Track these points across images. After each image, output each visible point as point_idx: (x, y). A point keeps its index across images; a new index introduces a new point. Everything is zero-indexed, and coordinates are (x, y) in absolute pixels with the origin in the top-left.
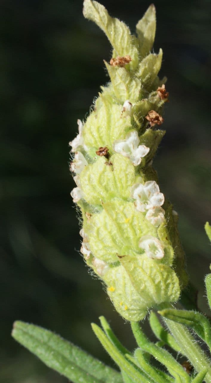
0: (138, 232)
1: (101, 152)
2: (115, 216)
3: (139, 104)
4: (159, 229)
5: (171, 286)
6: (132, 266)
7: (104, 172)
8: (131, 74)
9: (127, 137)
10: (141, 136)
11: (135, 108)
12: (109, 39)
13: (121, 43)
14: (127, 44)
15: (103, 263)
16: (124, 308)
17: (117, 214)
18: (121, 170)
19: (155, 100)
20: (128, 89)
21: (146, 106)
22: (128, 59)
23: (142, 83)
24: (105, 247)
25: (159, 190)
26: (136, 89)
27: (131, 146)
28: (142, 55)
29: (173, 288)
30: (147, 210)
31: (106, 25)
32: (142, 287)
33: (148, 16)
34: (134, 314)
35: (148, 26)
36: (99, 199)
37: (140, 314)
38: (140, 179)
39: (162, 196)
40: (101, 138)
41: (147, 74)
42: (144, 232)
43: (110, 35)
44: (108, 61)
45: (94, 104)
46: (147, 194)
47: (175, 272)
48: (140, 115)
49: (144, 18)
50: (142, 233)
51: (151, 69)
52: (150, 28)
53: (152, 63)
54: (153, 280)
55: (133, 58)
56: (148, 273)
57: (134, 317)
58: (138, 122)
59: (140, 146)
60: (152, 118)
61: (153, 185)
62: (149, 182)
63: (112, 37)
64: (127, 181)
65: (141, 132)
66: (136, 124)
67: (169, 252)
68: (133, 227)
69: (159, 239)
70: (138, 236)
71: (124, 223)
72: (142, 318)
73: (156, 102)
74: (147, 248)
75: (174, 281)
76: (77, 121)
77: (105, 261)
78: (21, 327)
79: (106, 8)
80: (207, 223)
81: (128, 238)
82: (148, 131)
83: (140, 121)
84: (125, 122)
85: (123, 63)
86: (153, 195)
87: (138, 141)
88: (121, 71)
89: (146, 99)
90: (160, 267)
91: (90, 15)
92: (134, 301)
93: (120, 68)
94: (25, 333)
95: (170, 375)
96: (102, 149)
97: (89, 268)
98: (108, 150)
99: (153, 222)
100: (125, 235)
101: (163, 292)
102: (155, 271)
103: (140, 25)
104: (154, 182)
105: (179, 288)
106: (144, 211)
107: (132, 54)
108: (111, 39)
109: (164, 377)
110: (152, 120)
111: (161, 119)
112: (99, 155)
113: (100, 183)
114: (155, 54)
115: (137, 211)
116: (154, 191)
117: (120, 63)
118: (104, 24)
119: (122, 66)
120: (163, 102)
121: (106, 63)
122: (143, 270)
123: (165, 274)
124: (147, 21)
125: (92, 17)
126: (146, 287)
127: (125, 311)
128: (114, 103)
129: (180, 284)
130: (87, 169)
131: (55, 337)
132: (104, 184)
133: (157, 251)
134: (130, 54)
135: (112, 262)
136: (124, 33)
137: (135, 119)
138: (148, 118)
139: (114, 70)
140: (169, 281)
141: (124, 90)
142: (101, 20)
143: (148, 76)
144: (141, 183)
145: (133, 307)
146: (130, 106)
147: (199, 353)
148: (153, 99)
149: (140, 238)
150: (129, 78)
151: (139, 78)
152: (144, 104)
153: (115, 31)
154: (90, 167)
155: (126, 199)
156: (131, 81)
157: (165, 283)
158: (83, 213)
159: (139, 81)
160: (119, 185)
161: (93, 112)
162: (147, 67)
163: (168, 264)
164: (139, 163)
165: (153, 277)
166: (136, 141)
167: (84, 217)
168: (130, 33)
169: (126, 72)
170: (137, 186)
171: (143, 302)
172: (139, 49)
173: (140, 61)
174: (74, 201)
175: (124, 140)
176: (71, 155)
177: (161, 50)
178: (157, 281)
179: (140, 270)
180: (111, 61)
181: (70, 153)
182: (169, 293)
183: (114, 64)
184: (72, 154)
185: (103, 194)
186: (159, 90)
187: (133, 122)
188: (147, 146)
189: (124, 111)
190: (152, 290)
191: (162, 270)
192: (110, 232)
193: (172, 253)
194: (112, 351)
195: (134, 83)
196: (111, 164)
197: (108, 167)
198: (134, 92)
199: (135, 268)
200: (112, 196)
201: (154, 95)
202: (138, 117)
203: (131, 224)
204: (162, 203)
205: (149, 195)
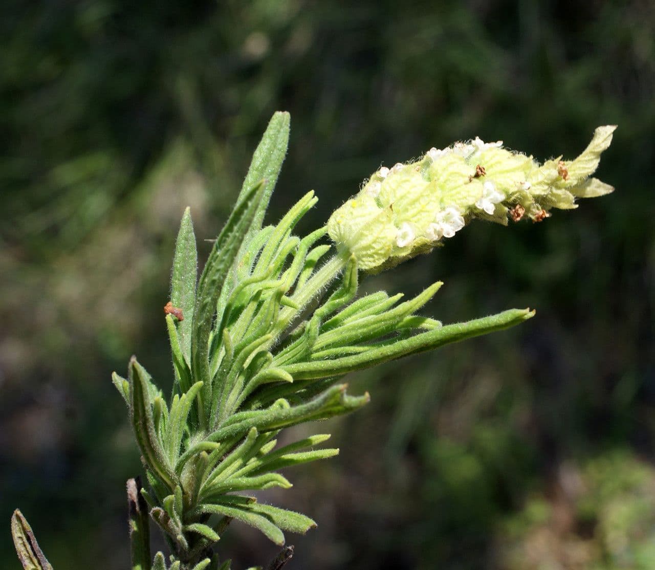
0: (415, 219)
1: (480, 169)
2: (425, 194)
3: (529, 195)
4: (424, 238)
5: (371, 259)
6: (385, 219)
7: (462, 176)
8: (554, 183)
9: (499, 191)
10: (501, 204)
11: (525, 193)
12: (581, 156)
13: (579, 168)
14: (579, 174)
15: (379, 191)
16: (338, 219)
17: (428, 196)
18: (468, 192)
19: (534, 210)
20: (540, 183)
21: (527, 203)
22: (567, 178)
23: (547, 195)
24: (394, 190)
25: (457, 230)
26: (541, 191)
27: (491, 197)
28: (571, 189)
29: (370, 261)
30: (438, 223)
31: (593, 150)
32: (365, 233)
33: (604, 187)
34: (335, 230)
35: (596, 189)
36: (436, 176)
37: (336, 235)
38: (464, 211)
39: (452, 234)
40: (492, 166)
41: (555, 198)
42: (416, 224)
43: (585, 156)
44: (563, 159)
45: (518, 154)
46: (452, 220)
47: (386, 261)
48: (520, 199)
49: (601, 183)
50: (416, 222)
51: (560, 201)
52: (594, 192)
53: (566, 200)
54: (374, 242)
55: (567, 182)
56: (381, 236)
57: (332, 231)
58: (513, 198)
59: (493, 205)
60: (518, 211)
61: (460, 224)
62: (463, 220)
63: (583, 159)
64: (460, 199)
65: (505, 203)
66: (511, 197)
67: (403, 252)
68: (419, 213)
69: (415, 239)
70: (411, 219)
71: (420, 203)
72: (332, 238)
73: (532, 212)
74: (403, 231)
75: (377, 261)
76: (500, 140)
77: (381, 193)
78: (285, 120)
79: (608, 148)
80: (442, 283)
81: (406, 210)
82: (506, 209)
83: (515, 201)
84: (512, 186)
85: (563, 173)
86: (451, 226)
87: (497, 203)
88: (554, 173)
89: (534, 202)
90: (389, 246)
91: (600, 134)
92: (350, 228)
93: (557, 172)
94: (280, 124)
95: (281, 274)
96: (483, 170)
97: (370, 179)
98: (483, 176)
99: (428, 231)
100: (409, 208)
101: (364, 253)
102: (384, 241)
103: (596, 181)
104: (464, 225)
105: (371, 267)
106: (437, 220)
107: (572, 180)
108: (581, 158)
109: (278, 269)
110: (516, 212)
111: (518, 219)
112: (477, 168)
113: (451, 174)
114: (574, 201)
115: (436, 214)
116: (455, 226)
117: (562, 171)
118: (594, 148)
119: (559, 173)
120: (533, 217)
121: (560, 158)
122: (382, 231)
123: (382, 252)
124: (599, 187)
125: (598, 136)
126: (366, 236)
127: (336, 220)
128: (525, 173)
129: (375, 267)
130: (461, 159)
131: (283, 156)
132: (450, 178)
133: (402, 239)
134: (571, 178)
135: (381, 199)
136: (589, 168)
137: (515, 195)
138: (518, 207)
139: (555, 166)
140: (376, 257)
141: (538, 180)
142: (597, 146)
143: (554, 199)
144: (461, 213)
145: (342, 227)
146: (527, 188)
147: (308, 298)
148: (534, 208)
149: (410, 221)
150: (549, 182)
151: (551, 191)
152: (530, 201)
153: (589, 160)
154: (463, 162)
155: (441, 201)
156: (548, 184)
157: (373, 253)
158: (419, 163)
159: (548, 191)
160: (454, 192)
161: (511, 154)
162: (562, 196)
163: (393, 252)
164: (479, 207)
165: (378, 240)
166: (497, 200)
167: (415, 164)
168: (590, 174)
169: (555, 178)
170: (457, 209)
171: (350, 237)
172: (576, 186)
173: (566, 189)
174: (428, 152)
175: (496, 189)
176: (468, 141)
177: (577, 206)
178: (374, 245)
179: (381, 227)
180: (562, 162)
181: (470, 140)
182: (364, 259)
183: (560, 165)
184: (470, 142)
185: (442, 179)
186: (543, 212)
187: (513, 194)
188: (495, 212)
189: (521, 183)
190: (364, 243)
191: (387, 248)
192: (409, 193)
193: (403, 254)
194: (292, 214)
195: (546, 187)
196: (471, 181)
197: (467, 179)
198: (538, 189)
199: (382, 223)
200: (442, 188)
201: (538, 208)
202: (517, 198)
203: (422, 211)
204: (447, 236)
205: (451, 222)
